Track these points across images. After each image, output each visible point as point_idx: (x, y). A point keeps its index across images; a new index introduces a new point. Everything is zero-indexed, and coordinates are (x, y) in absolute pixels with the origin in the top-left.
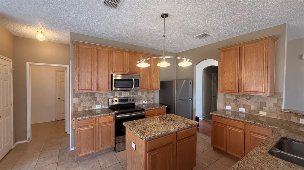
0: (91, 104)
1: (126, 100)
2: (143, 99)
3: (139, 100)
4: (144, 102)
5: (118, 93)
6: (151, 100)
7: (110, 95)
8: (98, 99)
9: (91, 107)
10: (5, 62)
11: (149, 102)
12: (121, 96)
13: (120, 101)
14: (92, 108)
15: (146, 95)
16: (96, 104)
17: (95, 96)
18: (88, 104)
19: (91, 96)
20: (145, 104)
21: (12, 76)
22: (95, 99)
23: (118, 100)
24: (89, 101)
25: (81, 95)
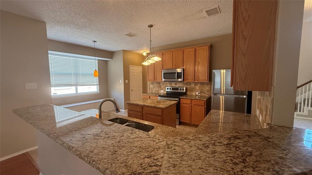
0: (158, 89)
1: (177, 89)
2: (196, 90)
3: (192, 90)
4: (197, 93)
5: (174, 83)
6: (206, 92)
7: (169, 84)
8: (162, 87)
9: (158, 91)
10: (139, 69)
11: (203, 94)
12: (176, 86)
13: (173, 89)
15: (199, 87)
16: (161, 90)
17: (161, 85)
18: (157, 89)
19: (159, 84)
20: (198, 95)
21: (142, 74)
22: (160, 86)
23: (171, 88)
24: (158, 87)
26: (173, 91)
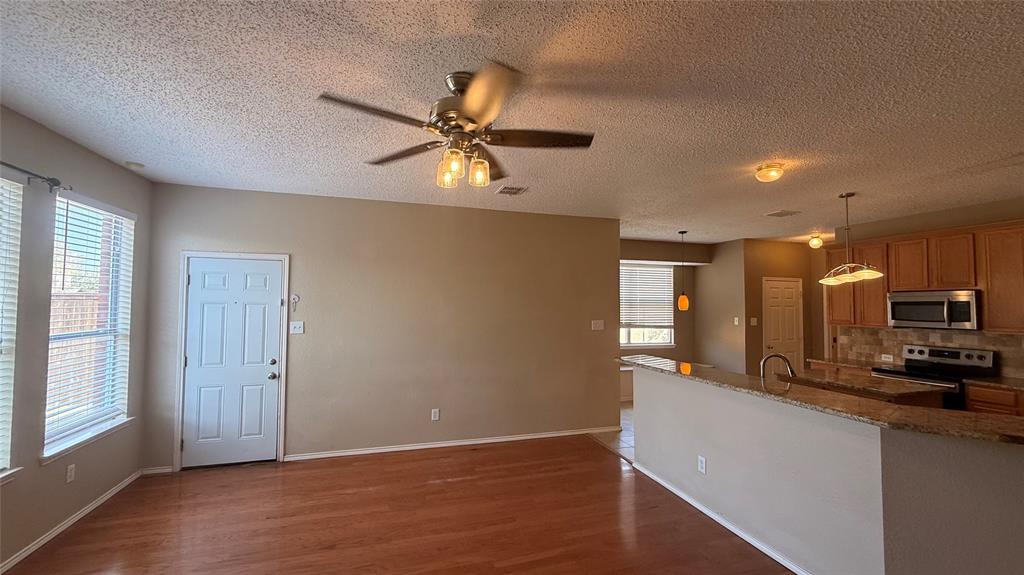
0: (870, 349)
1: (954, 355)
5: (938, 335)
7: (916, 337)
8: (885, 344)
9: (872, 356)
10: (792, 285)
13: (932, 353)
14: (873, 358)
16: (881, 353)
17: (880, 335)
18: (866, 349)
19: (872, 334)
21: (801, 301)
22: (880, 343)
23: (927, 350)
24: (868, 344)
25: (853, 330)
26: (936, 360)
